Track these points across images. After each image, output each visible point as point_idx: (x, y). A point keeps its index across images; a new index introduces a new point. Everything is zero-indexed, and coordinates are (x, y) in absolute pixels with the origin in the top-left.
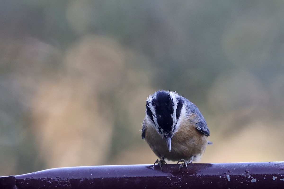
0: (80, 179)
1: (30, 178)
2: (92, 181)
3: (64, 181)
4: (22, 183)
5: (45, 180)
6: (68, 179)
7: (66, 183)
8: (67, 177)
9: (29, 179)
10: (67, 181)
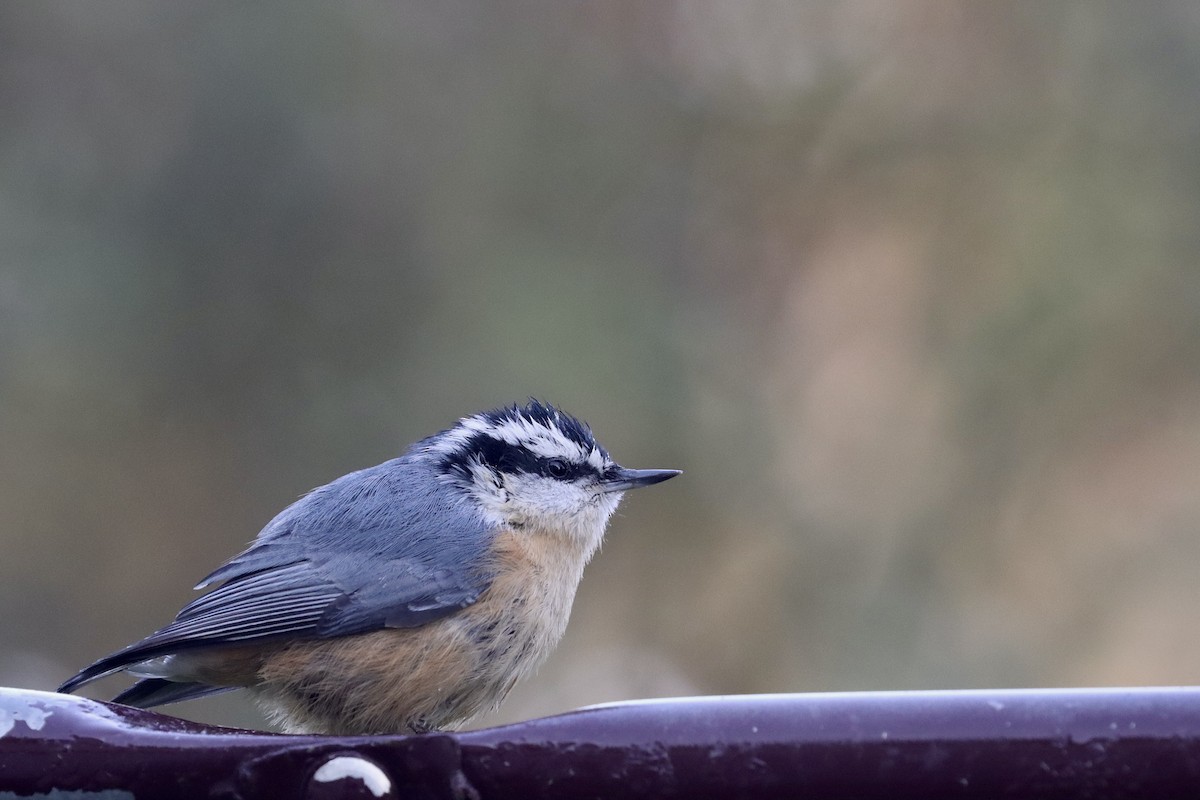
0: (711, 748)
1: (517, 742)
2: (759, 757)
3: (647, 754)
4: (486, 762)
5: (572, 748)
6: (662, 747)
7: (655, 763)
8: (659, 739)
9: (510, 744)
10: (658, 753)
